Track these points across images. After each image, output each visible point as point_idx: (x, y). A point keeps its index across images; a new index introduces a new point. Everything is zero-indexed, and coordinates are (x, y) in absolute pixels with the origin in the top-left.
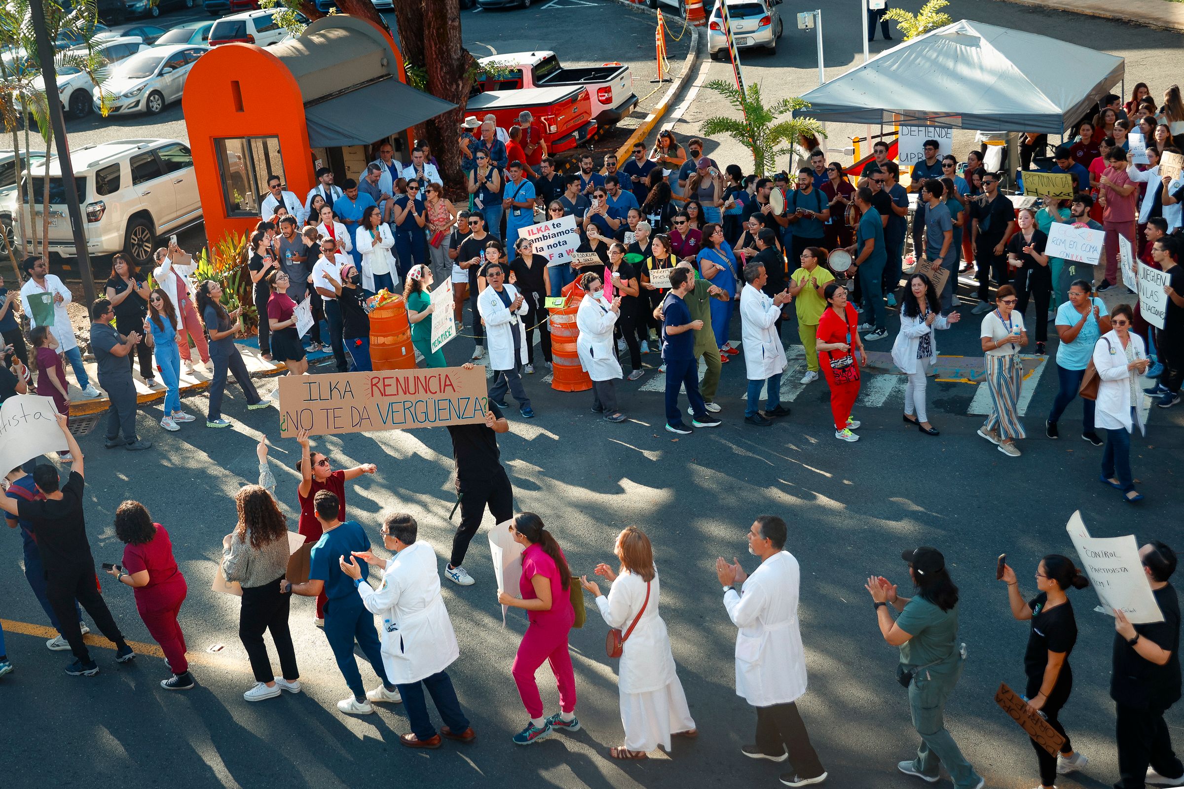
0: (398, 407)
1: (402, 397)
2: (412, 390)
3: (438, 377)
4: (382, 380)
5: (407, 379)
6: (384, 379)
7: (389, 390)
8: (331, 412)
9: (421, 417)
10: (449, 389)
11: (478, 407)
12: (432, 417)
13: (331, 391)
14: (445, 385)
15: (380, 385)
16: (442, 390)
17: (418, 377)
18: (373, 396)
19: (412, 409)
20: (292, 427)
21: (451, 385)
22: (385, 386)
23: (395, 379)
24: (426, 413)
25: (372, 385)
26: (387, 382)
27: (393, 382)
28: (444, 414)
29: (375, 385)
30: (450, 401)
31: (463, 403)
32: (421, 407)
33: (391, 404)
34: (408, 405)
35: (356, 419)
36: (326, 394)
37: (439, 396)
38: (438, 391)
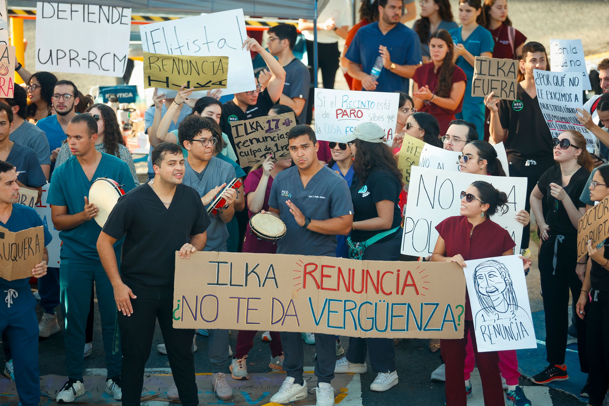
0: (337, 306)
1: (342, 294)
2: (358, 287)
3: (396, 273)
4: (319, 269)
5: (352, 272)
6: (323, 266)
7: (327, 283)
8: (243, 303)
9: (366, 324)
10: (410, 290)
11: (449, 317)
12: (381, 324)
13: (247, 275)
14: (405, 285)
15: (317, 274)
16: (400, 291)
17: (368, 271)
18: (304, 287)
19: (355, 312)
20: (188, 316)
21: (414, 285)
22: (323, 276)
23: (336, 270)
24: (374, 320)
25: (305, 273)
26: (326, 271)
27: (334, 273)
28: (399, 323)
29: (310, 273)
30: (409, 305)
31: (428, 310)
32: (368, 311)
33: (328, 301)
34: (350, 305)
35: (278, 314)
36: (239, 278)
37: (395, 299)
38: (394, 292)
